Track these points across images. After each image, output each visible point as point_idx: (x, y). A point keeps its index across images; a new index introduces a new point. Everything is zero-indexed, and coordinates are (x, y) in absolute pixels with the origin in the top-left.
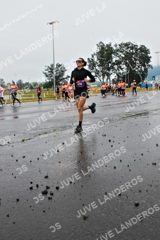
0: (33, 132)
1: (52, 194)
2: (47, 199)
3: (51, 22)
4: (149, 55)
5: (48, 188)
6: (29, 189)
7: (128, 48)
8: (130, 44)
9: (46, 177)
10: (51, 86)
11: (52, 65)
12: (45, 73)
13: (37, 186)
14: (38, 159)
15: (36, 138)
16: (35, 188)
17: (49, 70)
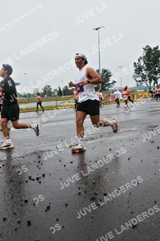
1: (100, 200)
5: (96, 194)
6: (77, 195)
9: (94, 183)
11: (98, 71)
14: (85, 165)
16: (83, 194)
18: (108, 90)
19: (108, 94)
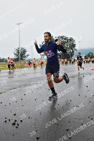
0: (7, 88)
1: (18, 125)
2: (15, 128)
3: (18, 23)
4: (75, 43)
5: (16, 121)
6: (4, 122)
7: (63, 39)
8: (64, 37)
9: (15, 115)
10: (18, 60)
11: (19, 48)
12: (14, 53)
13: (9, 120)
14: (10, 104)
15: (9, 92)
16: (8, 121)
17: (17, 51)
18: (24, 60)
19: (24, 62)
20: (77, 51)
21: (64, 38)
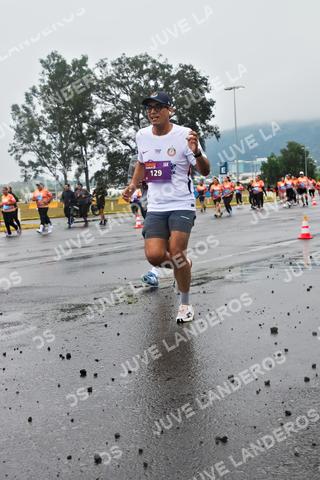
4: (208, 96)
7: (141, 73)
8: (146, 63)
20: (218, 137)
21: (148, 71)
